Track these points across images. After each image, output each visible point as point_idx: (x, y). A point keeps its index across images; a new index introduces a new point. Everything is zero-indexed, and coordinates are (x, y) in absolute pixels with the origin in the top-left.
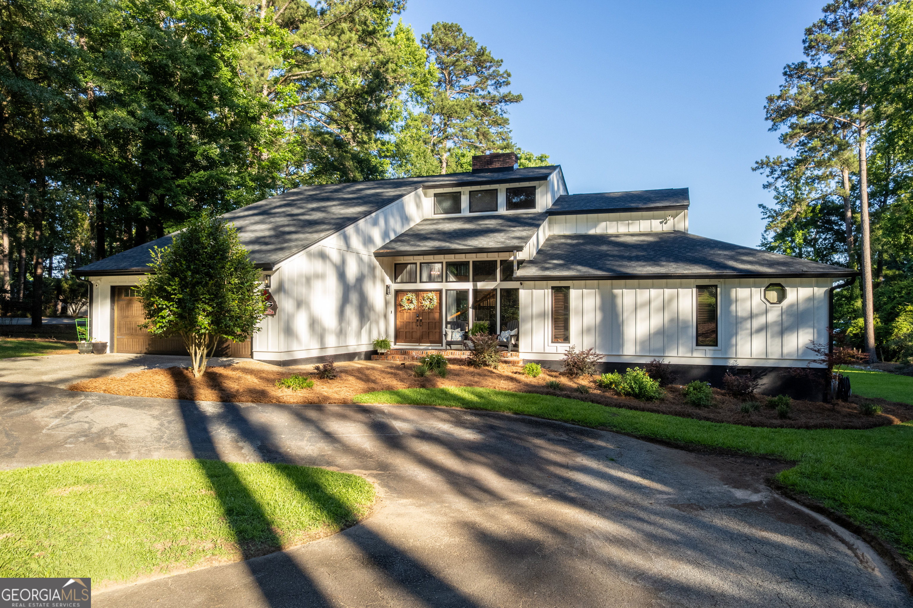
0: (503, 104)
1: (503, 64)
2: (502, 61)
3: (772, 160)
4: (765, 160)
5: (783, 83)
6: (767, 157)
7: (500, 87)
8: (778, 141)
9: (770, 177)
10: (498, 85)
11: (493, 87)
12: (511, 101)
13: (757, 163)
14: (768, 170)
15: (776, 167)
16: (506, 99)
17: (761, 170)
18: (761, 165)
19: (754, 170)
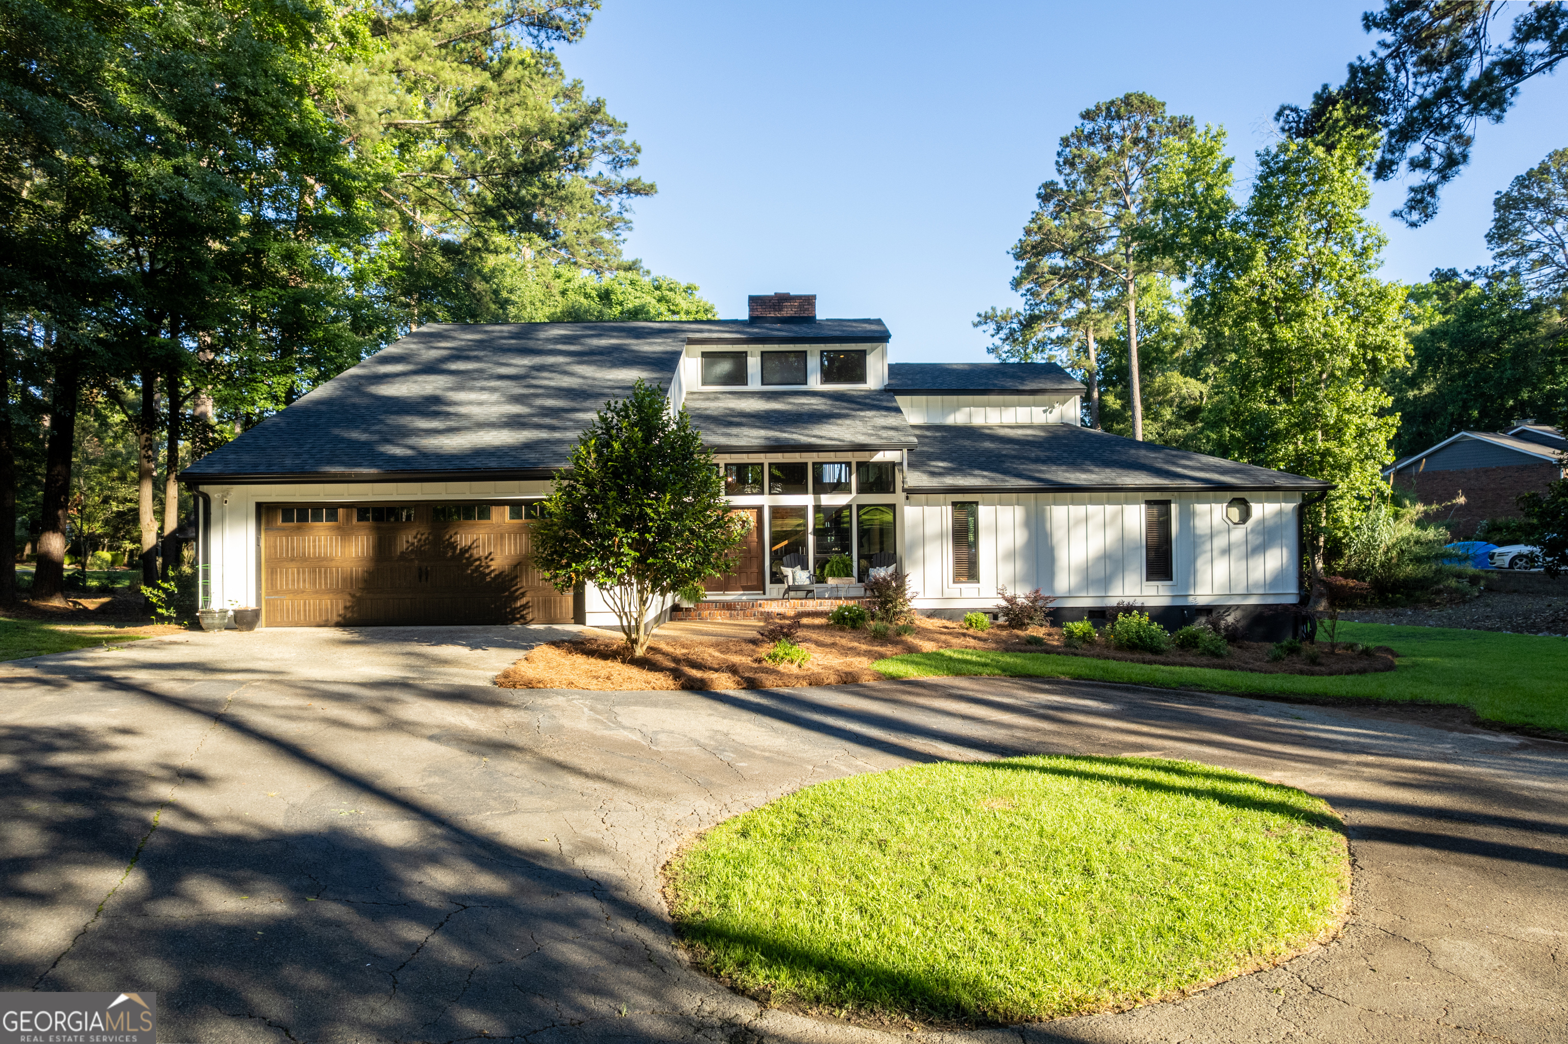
0: (624, 196)
1: (628, 129)
2: (626, 125)
3: (999, 313)
4: (990, 312)
5: (1037, 208)
6: (993, 309)
7: (621, 167)
8: (1009, 286)
9: (997, 337)
10: (617, 164)
11: (609, 166)
12: (638, 192)
13: (979, 315)
14: (992, 326)
15: (1003, 324)
16: (630, 189)
17: (984, 327)
18: (985, 318)
19: (976, 325)
